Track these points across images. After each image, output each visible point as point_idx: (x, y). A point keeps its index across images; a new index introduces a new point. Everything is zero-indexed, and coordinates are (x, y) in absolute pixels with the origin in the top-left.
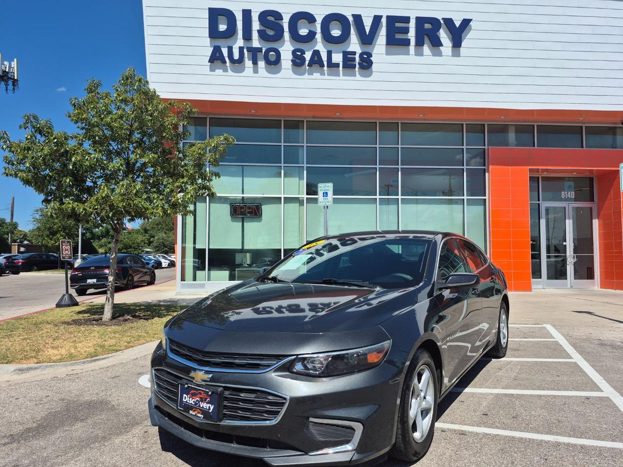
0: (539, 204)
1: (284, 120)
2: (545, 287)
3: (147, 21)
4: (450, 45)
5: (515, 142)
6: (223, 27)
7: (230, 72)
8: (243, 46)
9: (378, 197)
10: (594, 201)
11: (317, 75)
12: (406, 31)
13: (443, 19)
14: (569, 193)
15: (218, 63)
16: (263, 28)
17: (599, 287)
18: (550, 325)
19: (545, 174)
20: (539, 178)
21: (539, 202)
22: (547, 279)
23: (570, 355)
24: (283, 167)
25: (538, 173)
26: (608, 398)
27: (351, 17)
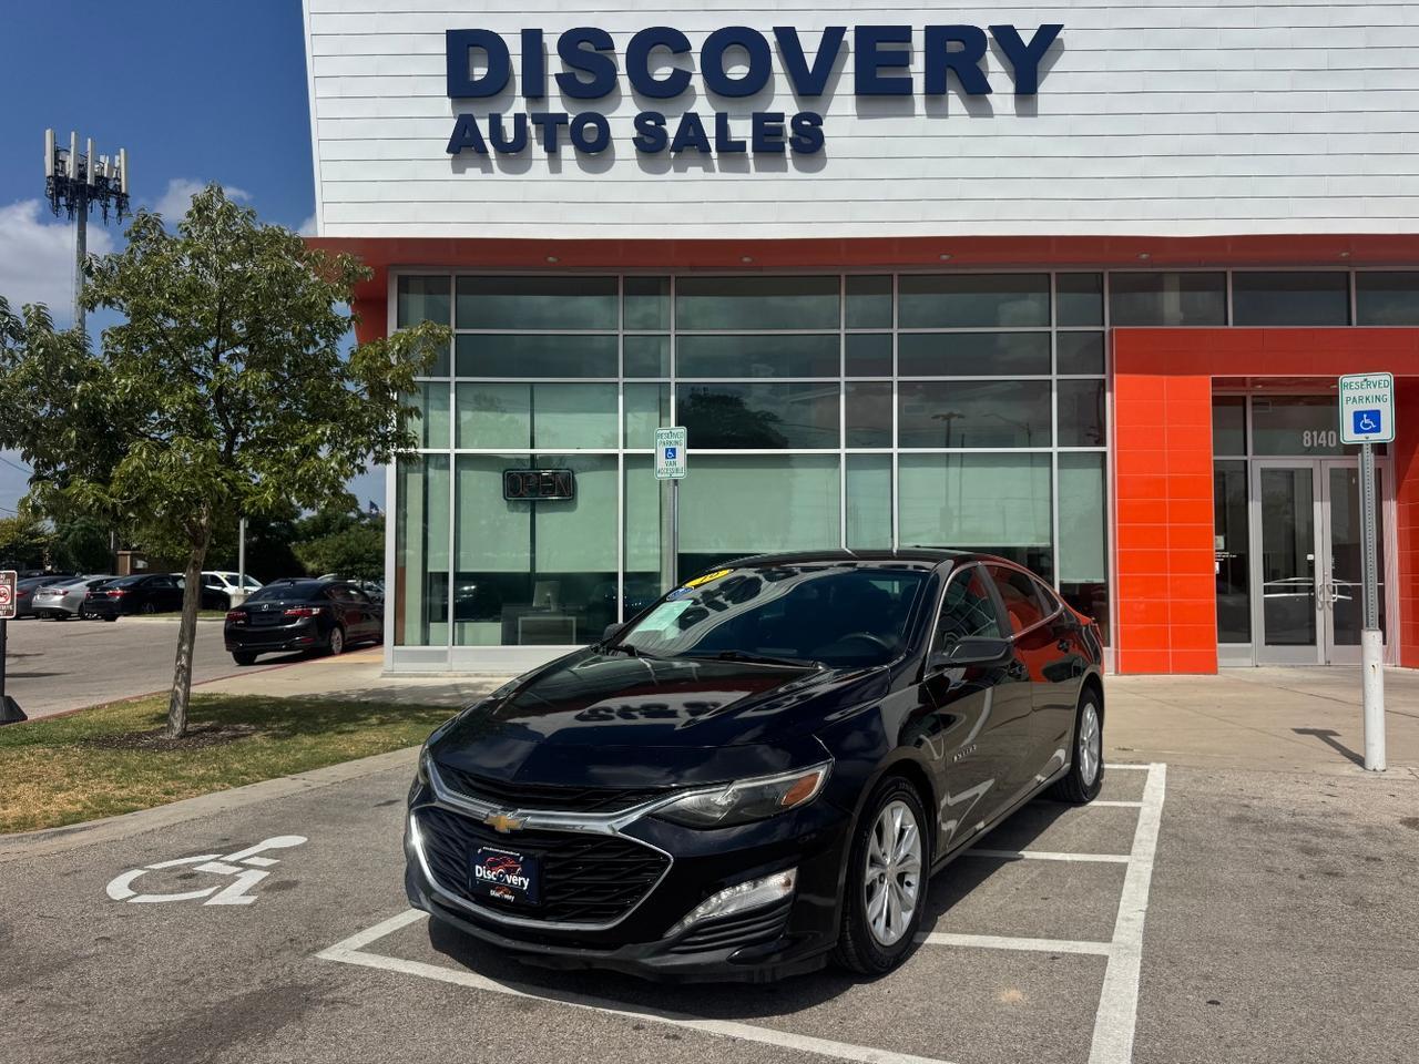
0: (1246, 462)
1: (625, 277)
2: (1260, 664)
3: (314, 68)
4: (1011, 87)
5: (1181, 316)
6: (480, 73)
7: (498, 173)
8: (523, 111)
9: (843, 451)
10: (1385, 454)
11: (695, 172)
12: (904, 60)
14: (1323, 434)
16: (570, 70)
17: (1399, 663)
18: (1164, 766)
19: (1259, 390)
20: (1244, 398)
21: (1245, 458)
22: (1267, 644)
23: (1135, 843)
24: (621, 386)
25: (1242, 388)
26: (1103, 960)
27: (773, 33)
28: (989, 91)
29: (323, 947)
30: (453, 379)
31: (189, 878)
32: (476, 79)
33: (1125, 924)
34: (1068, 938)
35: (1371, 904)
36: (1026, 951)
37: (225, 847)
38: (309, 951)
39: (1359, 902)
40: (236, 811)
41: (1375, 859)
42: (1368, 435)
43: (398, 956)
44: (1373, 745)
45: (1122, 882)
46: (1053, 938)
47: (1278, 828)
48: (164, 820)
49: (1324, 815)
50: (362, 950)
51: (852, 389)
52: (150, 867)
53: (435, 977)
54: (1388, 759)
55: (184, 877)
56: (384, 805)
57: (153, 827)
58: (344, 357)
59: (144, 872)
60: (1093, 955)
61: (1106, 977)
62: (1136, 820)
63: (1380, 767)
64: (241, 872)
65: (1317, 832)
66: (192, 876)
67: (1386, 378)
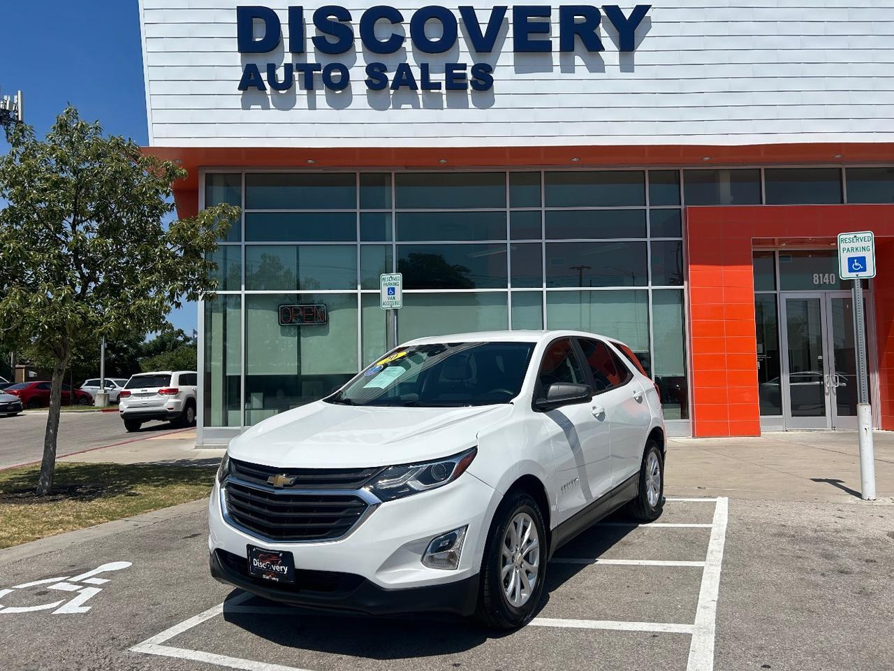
0: (776, 295)
1: (360, 173)
2: (788, 429)
3: (146, 31)
4: (617, 47)
5: (731, 198)
8: (291, 62)
9: (509, 290)
10: (868, 288)
12: (546, 28)
13: (605, 7)
14: (827, 275)
15: (253, 90)
16: (321, 34)
17: (880, 428)
18: (726, 499)
19: (783, 247)
20: (774, 252)
21: (775, 292)
22: (792, 416)
23: (708, 553)
24: (359, 246)
25: (773, 246)
26: (689, 637)
27: (458, 11)
28: (603, 49)
29: (136, 643)
30: (243, 243)
31: (44, 594)
32: (257, 40)
33: (702, 610)
34: (664, 621)
35: (871, 593)
36: (634, 631)
37: (71, 571)
38: (125, 646)
39: (863, 592)
40: (82, 545)
41: (872, 561)
42: (857, 273)
43: (190, 648)
44: (867, 482)
45: (700, 581)
46: (653, 622)
47: (805, 540)
48: (30, 553)
49: (837, 531)
50: (164, 644)
51: (515, 248)
52: (16, 587)
53: (215, 662)
54: (877, 492)
55: (39, 594)
56: (190, 537)
57: (21, 558)
58: (165, 228)
59: (10, 591)
60: (681, 634)
61: (691, 649)
62: (709, 537)
63: (873, 497)
64: (81, 589)
65: (832, 543)
66: (45, 593)
67: (869, 235)
